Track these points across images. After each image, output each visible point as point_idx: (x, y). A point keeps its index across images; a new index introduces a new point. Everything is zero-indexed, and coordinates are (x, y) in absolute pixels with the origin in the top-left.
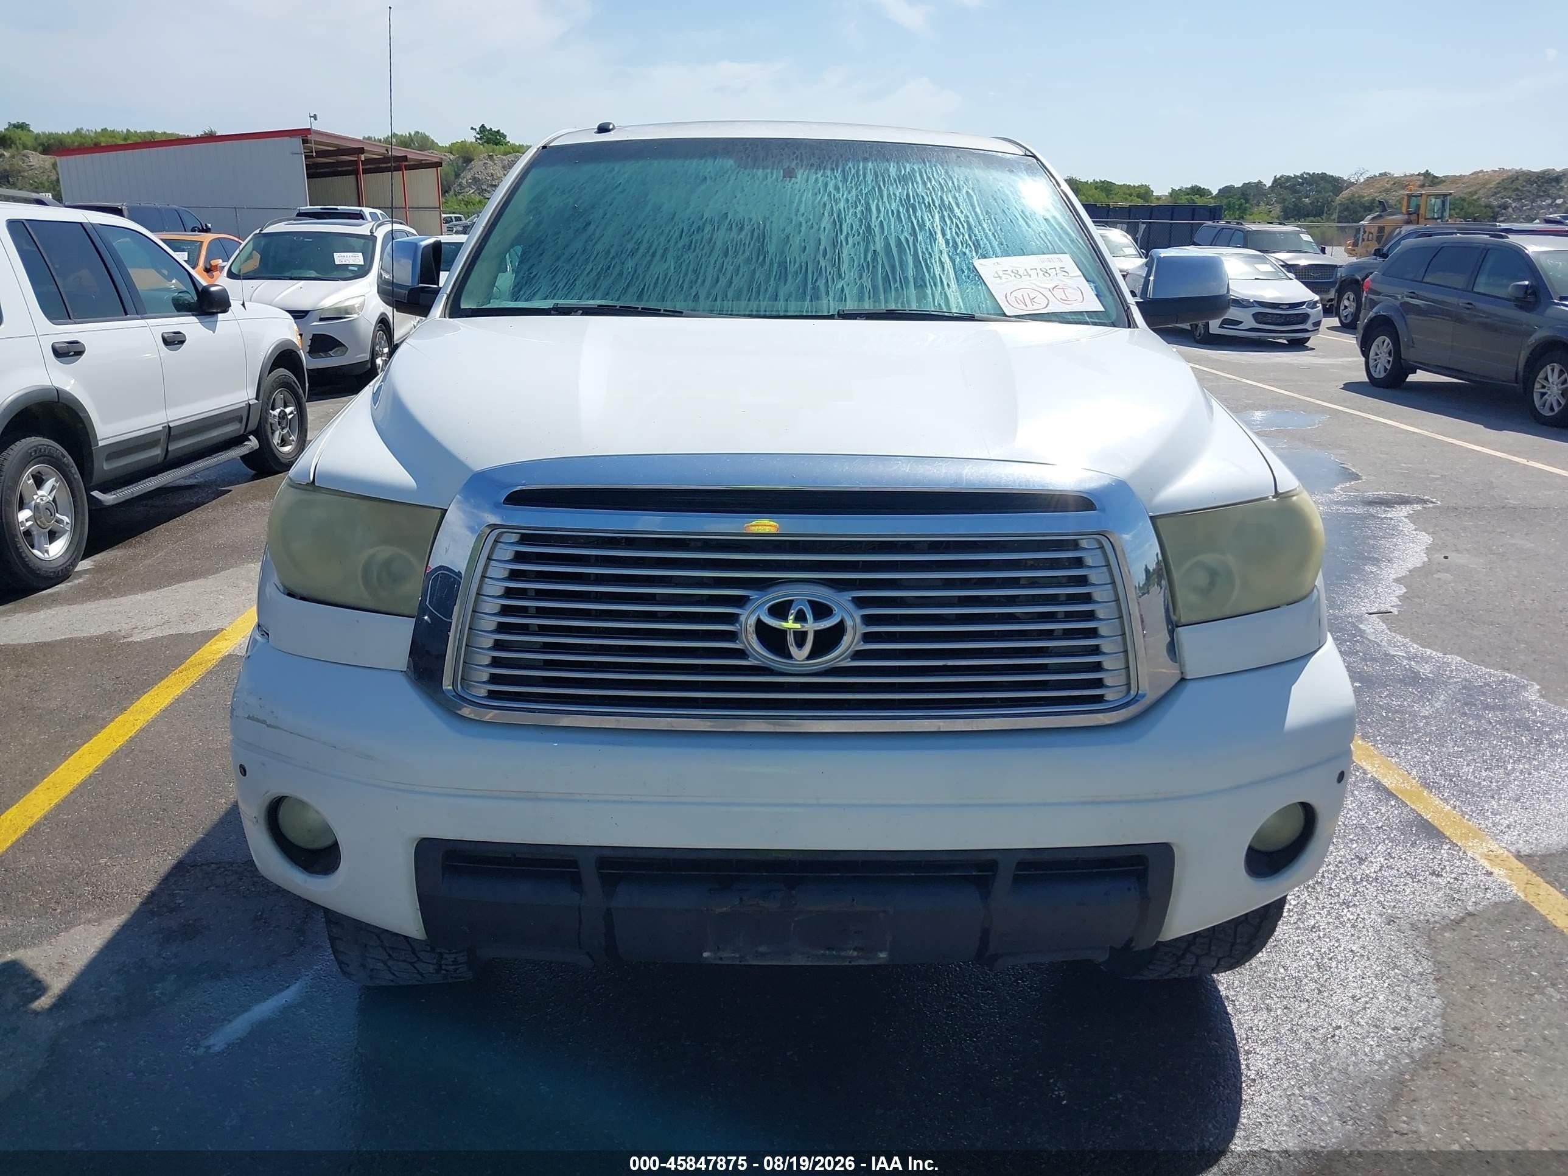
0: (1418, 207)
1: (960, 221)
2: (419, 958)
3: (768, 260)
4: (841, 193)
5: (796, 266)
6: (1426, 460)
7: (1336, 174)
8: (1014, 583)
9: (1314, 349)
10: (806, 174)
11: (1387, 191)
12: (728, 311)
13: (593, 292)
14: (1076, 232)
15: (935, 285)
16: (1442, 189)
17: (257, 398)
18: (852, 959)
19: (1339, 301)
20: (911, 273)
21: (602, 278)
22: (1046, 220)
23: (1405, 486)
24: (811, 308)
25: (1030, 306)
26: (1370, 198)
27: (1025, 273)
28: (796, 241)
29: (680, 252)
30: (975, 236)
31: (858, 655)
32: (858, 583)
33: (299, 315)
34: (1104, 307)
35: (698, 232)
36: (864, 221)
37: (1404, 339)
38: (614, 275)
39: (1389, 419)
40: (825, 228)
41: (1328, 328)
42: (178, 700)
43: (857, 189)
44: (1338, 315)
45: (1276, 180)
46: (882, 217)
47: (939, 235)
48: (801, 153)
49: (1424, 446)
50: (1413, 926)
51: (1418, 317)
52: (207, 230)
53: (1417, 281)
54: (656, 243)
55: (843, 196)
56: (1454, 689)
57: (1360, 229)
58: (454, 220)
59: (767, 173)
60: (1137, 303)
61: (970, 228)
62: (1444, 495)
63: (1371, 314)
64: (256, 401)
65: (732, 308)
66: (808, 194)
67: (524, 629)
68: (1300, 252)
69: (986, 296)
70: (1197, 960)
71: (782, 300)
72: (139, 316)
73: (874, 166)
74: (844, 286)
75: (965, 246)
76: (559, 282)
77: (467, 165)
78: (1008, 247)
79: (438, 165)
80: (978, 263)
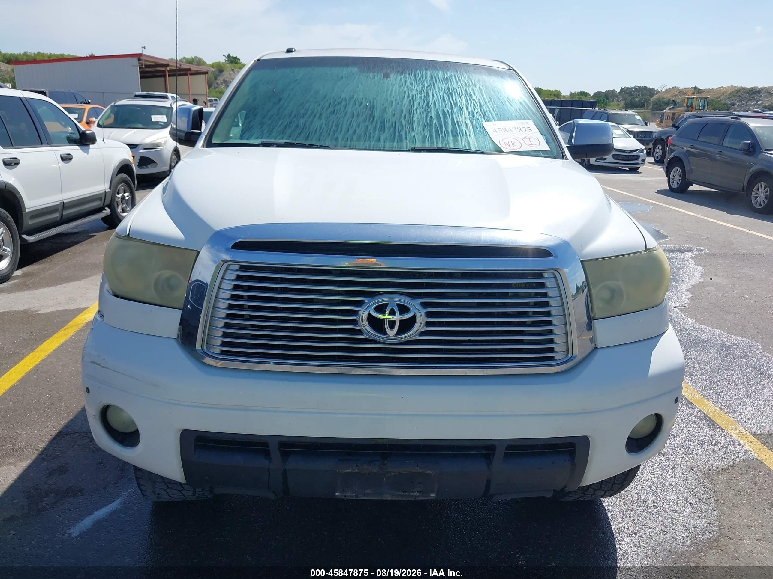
0: (692, 104)
1: (476, 102)
2: (183, 488)
3: (375, 120)
4: (414, 86)
5: (390, 124)
6: (699, 229)
7: (651, 87)
8: (506, 295)
9: (642, 173)
10: (395, 76)
11: (676, 96)
12: (353, 147)
13: (282, 136)
14: (535, 109)
15: (463, 135)
16: (703, 95)
17: (110, 189)
18: (416, 496)
19: (654, 148)
20: (450, 129)
21: (287, 128)
22: (520, 103)
23: (689, 242)
24: (398, 147)
25: (512, 147)
26: (668, 99)
27: (510, 130)
28: (390, 111)
29: (328, 115)
30: (483, 110)
31: (423, 333)
32: (423, 294)
33: (132, 147)
34: (550, 149)
35: (338, 105)
36: (425, 101)
37: (687, 169)
38: (293, 127)
39: (680, 208)
40: (405, 104)
41: (648, 163)
42: (62, 345)
43: (422, 84)
44: (653, 156)
45: (622, 89)
46: (435, 99)
47: (465, 109)
48: (393, 66)
49: (698, 222)
50: (703, 473)
51: (694, 158)
52: (89, 103)
53: (694, 140)
54: (316, 110)
55: (414, 87)
56: (718, 347)
57: (664, 114)
58: (214, 100)
59: (375, 76)
60: (567, 147)
61: (481, 106)
62: (709, 247)
63: (671, 156)
64: (109, 190)
65: (356, 145)
66: (396, 86)
67: (241, 317)
68: (635, 124)
69: (489, 142)
70: (594, 492)
71: (382, 142)
72: (48, 145)
73: (431, 73)
74: (415, 135)
75: (478, 115)
76: (264, 130)
77: (221, 73)
78: (500, 116)
79: (206, 73)
80: (486, 124)
